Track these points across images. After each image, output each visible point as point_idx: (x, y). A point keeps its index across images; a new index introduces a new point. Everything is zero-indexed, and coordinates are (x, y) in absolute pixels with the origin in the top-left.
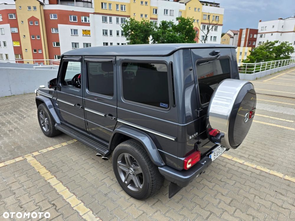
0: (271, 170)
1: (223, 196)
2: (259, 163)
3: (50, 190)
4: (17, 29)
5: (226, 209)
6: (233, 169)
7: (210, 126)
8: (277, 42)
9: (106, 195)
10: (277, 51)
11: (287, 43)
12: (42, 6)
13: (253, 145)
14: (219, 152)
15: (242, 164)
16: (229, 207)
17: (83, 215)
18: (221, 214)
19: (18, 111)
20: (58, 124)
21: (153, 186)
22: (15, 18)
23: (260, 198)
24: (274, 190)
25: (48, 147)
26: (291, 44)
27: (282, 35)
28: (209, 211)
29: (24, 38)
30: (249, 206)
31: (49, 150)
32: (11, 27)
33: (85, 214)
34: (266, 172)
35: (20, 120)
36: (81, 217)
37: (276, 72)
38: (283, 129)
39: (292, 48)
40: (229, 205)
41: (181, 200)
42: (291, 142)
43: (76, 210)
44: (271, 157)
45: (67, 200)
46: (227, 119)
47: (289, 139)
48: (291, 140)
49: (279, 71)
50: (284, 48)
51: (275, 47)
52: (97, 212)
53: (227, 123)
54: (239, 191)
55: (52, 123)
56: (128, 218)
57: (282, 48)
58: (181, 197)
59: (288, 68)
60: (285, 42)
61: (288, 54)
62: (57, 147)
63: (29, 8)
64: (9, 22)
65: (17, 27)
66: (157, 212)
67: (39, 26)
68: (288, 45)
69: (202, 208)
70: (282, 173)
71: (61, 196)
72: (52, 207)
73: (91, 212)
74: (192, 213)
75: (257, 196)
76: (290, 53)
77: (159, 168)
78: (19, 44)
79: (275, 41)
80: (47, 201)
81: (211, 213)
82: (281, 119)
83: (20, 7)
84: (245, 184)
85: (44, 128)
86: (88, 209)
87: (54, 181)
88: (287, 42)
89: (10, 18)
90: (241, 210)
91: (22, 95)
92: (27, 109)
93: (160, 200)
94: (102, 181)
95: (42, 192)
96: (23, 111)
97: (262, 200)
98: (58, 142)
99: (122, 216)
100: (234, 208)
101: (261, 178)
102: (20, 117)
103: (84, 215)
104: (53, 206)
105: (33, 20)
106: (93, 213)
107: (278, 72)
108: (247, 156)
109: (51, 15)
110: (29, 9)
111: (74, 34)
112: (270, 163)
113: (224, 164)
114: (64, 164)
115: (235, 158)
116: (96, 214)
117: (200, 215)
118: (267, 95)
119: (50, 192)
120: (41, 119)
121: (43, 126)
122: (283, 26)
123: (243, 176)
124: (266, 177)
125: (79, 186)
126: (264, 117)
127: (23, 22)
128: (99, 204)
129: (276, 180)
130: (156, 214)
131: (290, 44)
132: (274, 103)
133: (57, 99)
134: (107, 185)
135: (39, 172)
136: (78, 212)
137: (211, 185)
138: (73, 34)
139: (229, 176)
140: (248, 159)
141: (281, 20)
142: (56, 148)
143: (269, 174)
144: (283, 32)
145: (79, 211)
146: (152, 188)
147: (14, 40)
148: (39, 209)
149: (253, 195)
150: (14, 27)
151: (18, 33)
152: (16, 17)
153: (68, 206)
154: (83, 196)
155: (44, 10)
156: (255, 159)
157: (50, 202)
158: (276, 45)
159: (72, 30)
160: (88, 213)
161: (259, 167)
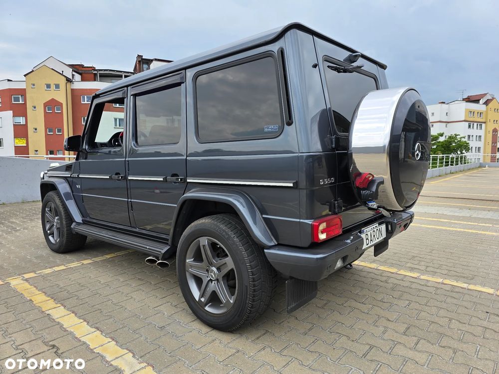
0: (469, 284)
1: (390, 323)
2: (447, 276)
3: (49, 325)
4: (24, 118)
5: (399, 341)
6: (402, 285)
7: (355, 167)
8: (442, 135)
9: (162, 328)
10: (443, 149)
11: (458, 137)
12: (69, 84)
13: (430, 254)
14: (374, 236)
15: (416, 278)
16: (404, 337)
17: (112, 360)
18: (392, 349)
19: (7, 223)
20: (78, 224)
21: (254, 291)
22: (22, 101)
23: (460, 322)
24: (482, 311)
25: (54, 267)
26: (464, 138)
27: (448, 126)
28: (368, 344)
29: (34, 132)
30: (442, 335)
31: (56, 270)
32: (15, 115)
33: (117, 358)
34: (461, 288)
35: (8, 233)
36: (108, 364)
37: (448, 174)
38: (477, 234)
39: (467, 144)
40: (405, 333)
41: (310, 329)
42: (495, 250)
43: (98, 353)
44: (466, 268)
45: (83, 339)
46: (384, 153)
47: (490, 245)
48: (494, 247)
49: (452, 172)
50: (454, 144)
51: (439, 142)
52: (142, 354)
53: (385, 159)
54: (418, 314)
55: (66, 224)
56: (207, 360)
57: (451, 144)
58: (310, 326)
59: (466, 168)
60: (453, 135)
61: (462, 153)
62: (72, 266)
63: (48, 86)
64: (11, 107)
65: (25, 115)
66: (264, 349)
67: (62, 113)
68: (459, 139)
69: (353, 341)
70: (492, 288)
71: (71, 333)
72: (48, 350)
73: (131, 355)
74: (334, 349)
75: (454, 319)
76: (464, 151)
77: (265, 251)
78: (25, 142)
79: (438, 134)
80: (39, 342)
81: (372, 347)
82: (470, 223)
83: (34, 85)
84: (427, 305)
85: (50, 237)
86: (125, 350)
87: (59, 313)
88: (457, 135)
89: (14, 101)
90: (428, 342)
91: (18, 203)
92: (25, 220)
93: (269, 332)
94: (155, 309)
95: (31, 329)
96: (16, 223)
97: (464, 325)
98: (75, 259)
99: (194, 358)
100: (415, 339)
101: (454, 295)
102: (10, 230)
103: (115, 359)
104: (52, 349)
105: (52, 104)
106: (134, 356)
107: (450, 173)
108: (423, 268)
109: (84, 98)
110: (47, 88)
111: (120, 126)
112: (466, 275)
113: (384, 279)
114: (83, 288)
115: (401, 271)
116: (141, 357)
117: (351, 351)
118: (438, 197)
119: (49, 328)
120: (48, 222)
121: (50, 235)
122: (447, 113)
123: (422, 294)
124: (464, 294)
125: (109, 317)
126: (442, 221)
127: (35, 107)
128: (148, 342)
129: (482, 297)
130: (263, 352)
131: (462, 138)
132: (454, 205)
133: (78, 176)
134: (164, 314)
135: (31, 300)
136: (102, 356)
137: (364, 308)
138: (118, 127)
139: (396, 294)
140: (426, 272)
141: (443, 105)
142: (71, 268)
143: (468, 289)
144: (448, 122)
145: (104, 354)
146: (254, 297)
147: (16, 136)
148: (22, 354)
149: (447, 318)
150: (20, 116)
151: (26, 126)
152: (25, 100)
153: (84, 347)
154: (116, 330)
155: (72, 90)
156: (438, 271)
157: (45, 343)
158: (442, 139)
159: (116, 119)
160: (123, 356)
161: (447, 281)
